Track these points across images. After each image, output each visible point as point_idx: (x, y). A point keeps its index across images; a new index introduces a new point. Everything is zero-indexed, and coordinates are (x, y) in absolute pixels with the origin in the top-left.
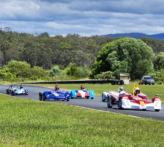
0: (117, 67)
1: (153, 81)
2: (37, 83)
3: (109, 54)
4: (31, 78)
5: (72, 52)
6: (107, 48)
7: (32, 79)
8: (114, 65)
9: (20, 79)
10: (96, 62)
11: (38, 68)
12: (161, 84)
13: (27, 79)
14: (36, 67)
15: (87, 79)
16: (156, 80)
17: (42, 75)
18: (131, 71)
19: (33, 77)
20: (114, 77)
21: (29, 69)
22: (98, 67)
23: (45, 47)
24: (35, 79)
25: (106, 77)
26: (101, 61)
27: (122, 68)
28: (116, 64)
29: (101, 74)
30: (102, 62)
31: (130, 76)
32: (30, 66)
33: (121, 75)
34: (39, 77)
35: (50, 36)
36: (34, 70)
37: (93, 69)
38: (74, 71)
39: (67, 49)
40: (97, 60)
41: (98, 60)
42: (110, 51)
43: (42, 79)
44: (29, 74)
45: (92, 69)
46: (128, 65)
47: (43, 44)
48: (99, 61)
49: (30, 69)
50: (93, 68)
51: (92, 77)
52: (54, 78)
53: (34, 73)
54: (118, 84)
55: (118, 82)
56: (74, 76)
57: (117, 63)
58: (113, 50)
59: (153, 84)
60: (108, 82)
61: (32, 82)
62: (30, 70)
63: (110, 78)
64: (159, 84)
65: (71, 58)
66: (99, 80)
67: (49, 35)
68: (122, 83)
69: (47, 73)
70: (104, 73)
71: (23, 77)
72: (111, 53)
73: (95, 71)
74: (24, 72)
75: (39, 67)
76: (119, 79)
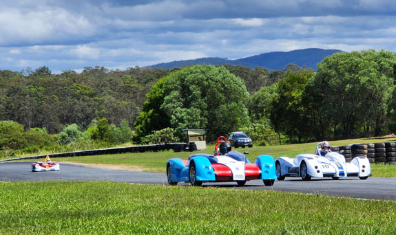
0: (181, 120)
1: (248, 141)
2: (38, 158)
3: (164, 97)
4: (27, 149)
5: (94, 100)
6: (161, 86)
7: (29, 151)
8: (176, 116)
9: (7, 152)
10: (142, 114)
11: (37, 130)
12: (263, 144)
13: (20, 151)
14: (34, 129)
15: (129, 145)
16: (254, 139)
17: (45, 143)
18: (206, 125)
19: (31, 148)
20: (177, 139)
21: (21, 134)
22: (146, 121)
23: (46, 93)
24: (35, 151)
25: (163, 140)
26: (151, 111)
27: (189, 120)
28: (178, 114)
29: (153, 133)
30: (154, 112)
31: (206, 134)
32: (22, 129)
33: (190, 133)
34: (41, 147)
35: (52, 73)
36: (31, 134)
37: (138, 127)
38: (104, 132)
39: (86, 94)
40: (144, 110)
41: (146, 109)
42: (167, 92)
43: (47, 150)
44: (22, 143)
45: (135, 126)
46: (202, 115)
47: (40, 88)
48: (148, 111)
49: (23, 133)
50: (137, 124)
51: (136, 140)
52: (68, 146)
53: (32, 139)
54: (185, 150)
55: (185, 146)
56: (106, 140)
57: (181, 112)
58: (172, 90)
59: (250, 146)
60: (167, 147)
61: (29, 155)
62: (23, 135)
63: (169, 140)
64: (259, 145)
65: (94, 111)
66: (150, 144)
67: (50, 72)
68: (193, 148)
69: (55, 138)
70: (157, 132)
71: (12, 148)
72: (168, 94)
73: (142, 129)
74: (13, 140)
75: (39, 129)
76: (187, 140)
